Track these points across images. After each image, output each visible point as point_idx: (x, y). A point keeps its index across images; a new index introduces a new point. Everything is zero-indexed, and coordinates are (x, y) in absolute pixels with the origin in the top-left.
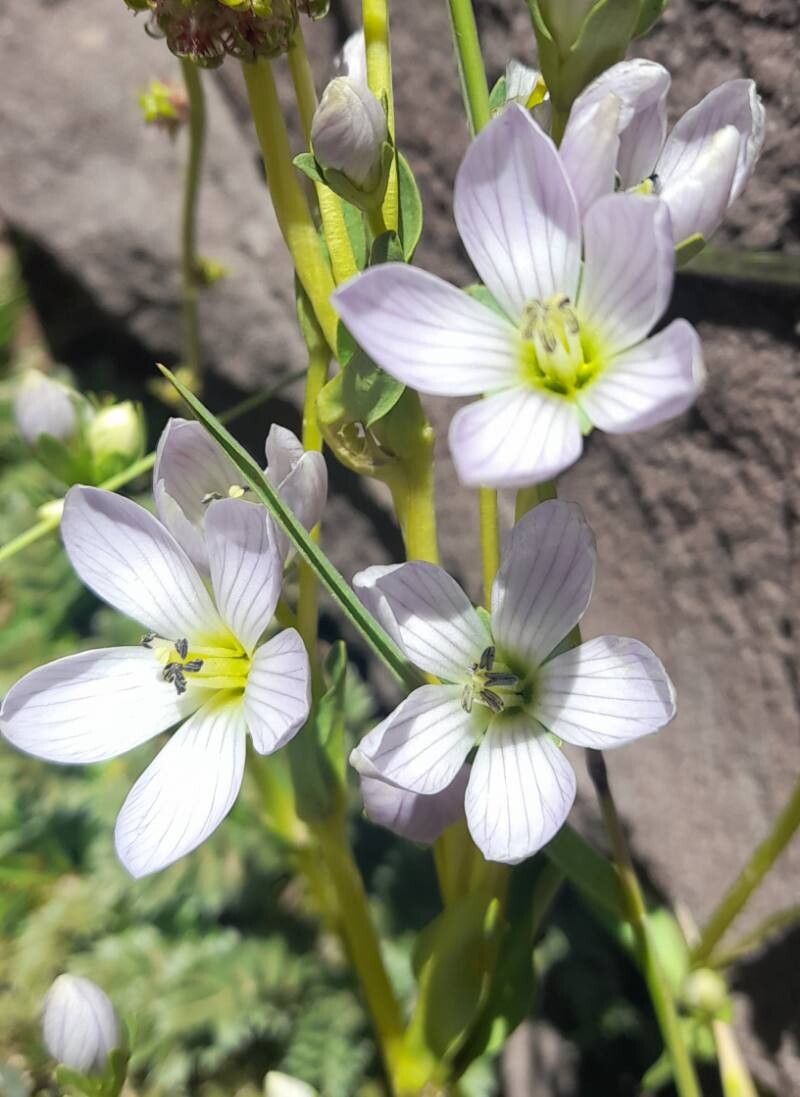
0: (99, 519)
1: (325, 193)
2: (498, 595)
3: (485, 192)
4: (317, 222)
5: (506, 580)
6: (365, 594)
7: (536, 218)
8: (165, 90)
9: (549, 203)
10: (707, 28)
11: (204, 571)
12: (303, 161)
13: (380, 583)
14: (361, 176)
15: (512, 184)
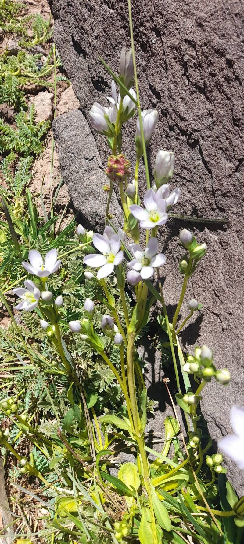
0: (97, 238)
1: (128, 198)
2: (147, 249)
3: (147, 199)
4: (127, 203)
5: (148, 247)
6: (130, 247)
7: (153, 201)
8: (108, 186)
9: (155, 200)
10: (182, 182)
11: (110, 245)
12: (125, 193)
13: (132, 246)
14: (132, 196)
15: (151, 198)
